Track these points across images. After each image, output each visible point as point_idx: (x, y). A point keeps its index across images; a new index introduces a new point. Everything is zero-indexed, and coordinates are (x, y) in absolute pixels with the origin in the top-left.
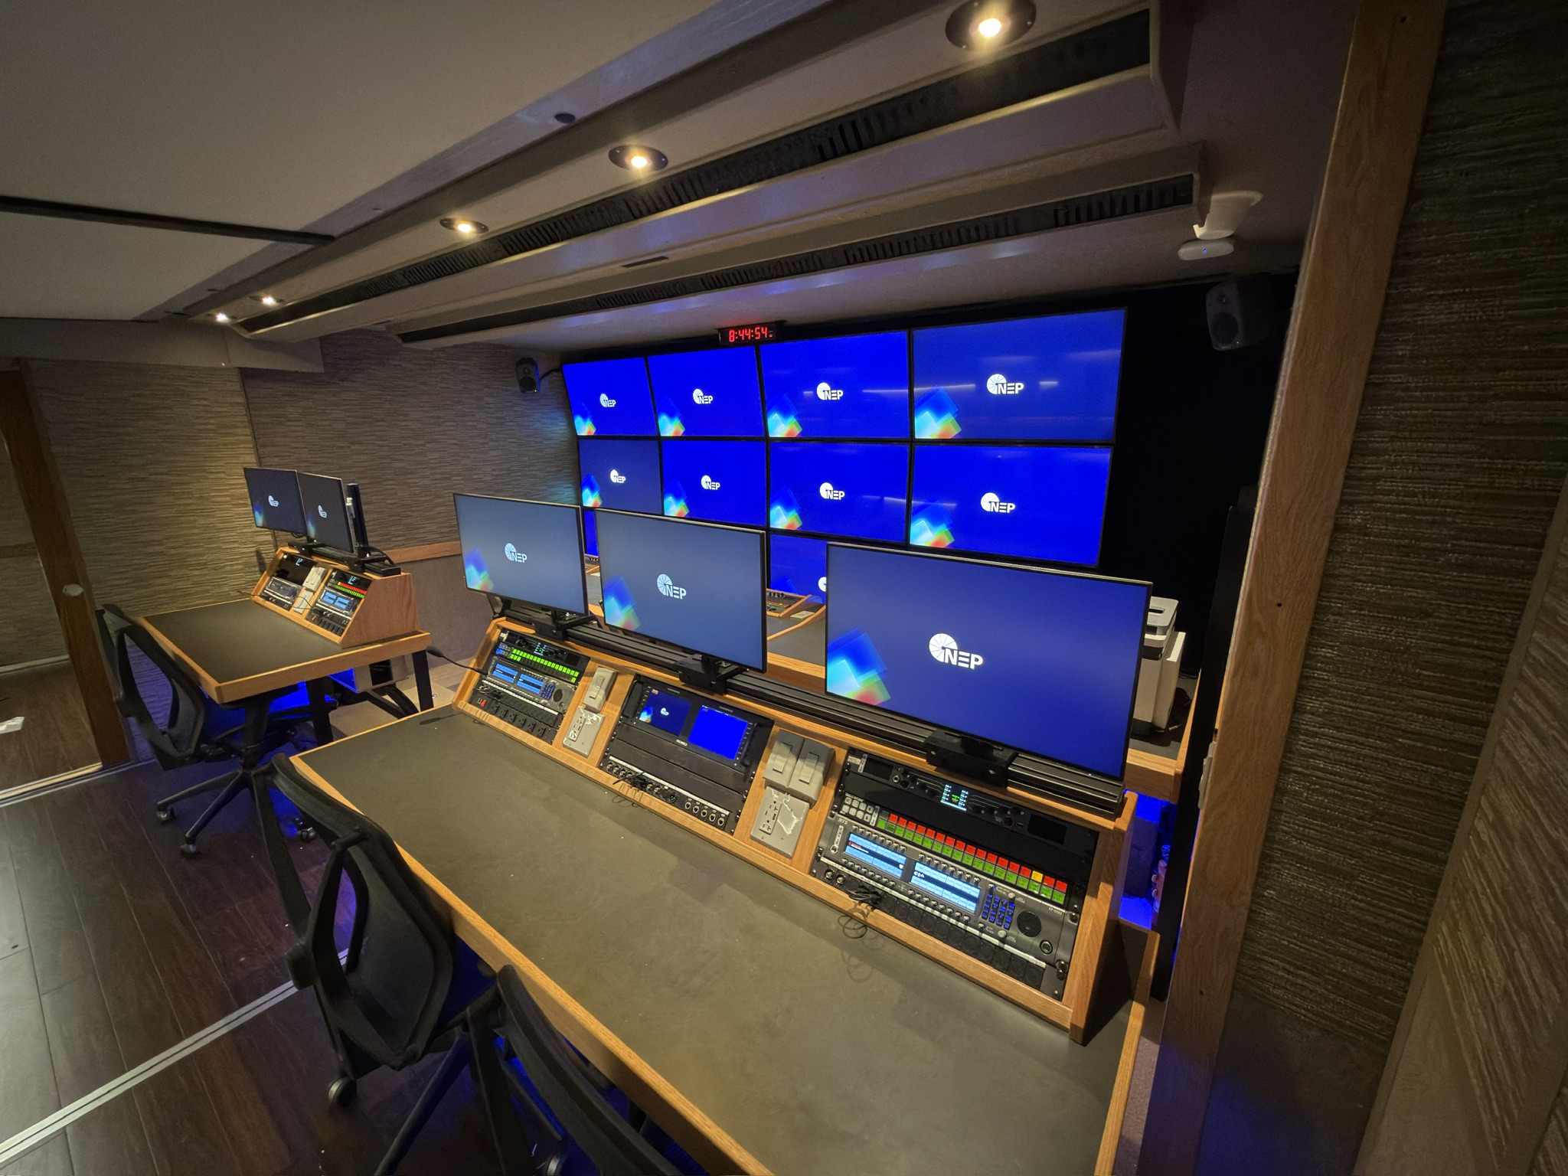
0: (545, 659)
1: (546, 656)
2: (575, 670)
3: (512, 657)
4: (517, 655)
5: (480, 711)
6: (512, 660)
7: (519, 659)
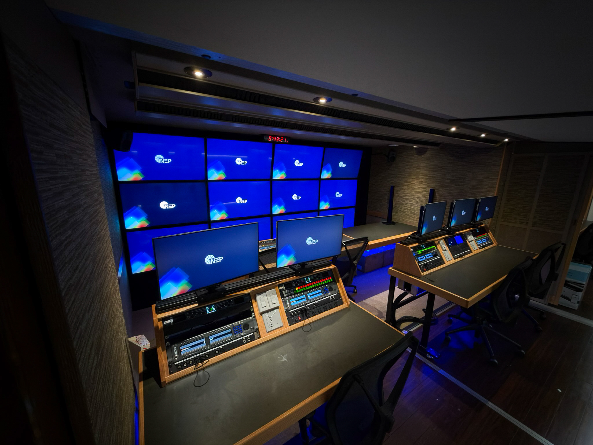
0: (426, 248)
1: (426, 247)
2: (434, 246)
3: (419, 253)
4: (420, 252)
5: (427, 272)
6: (420, 254)
7: (421, 253)
